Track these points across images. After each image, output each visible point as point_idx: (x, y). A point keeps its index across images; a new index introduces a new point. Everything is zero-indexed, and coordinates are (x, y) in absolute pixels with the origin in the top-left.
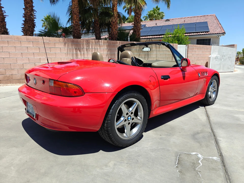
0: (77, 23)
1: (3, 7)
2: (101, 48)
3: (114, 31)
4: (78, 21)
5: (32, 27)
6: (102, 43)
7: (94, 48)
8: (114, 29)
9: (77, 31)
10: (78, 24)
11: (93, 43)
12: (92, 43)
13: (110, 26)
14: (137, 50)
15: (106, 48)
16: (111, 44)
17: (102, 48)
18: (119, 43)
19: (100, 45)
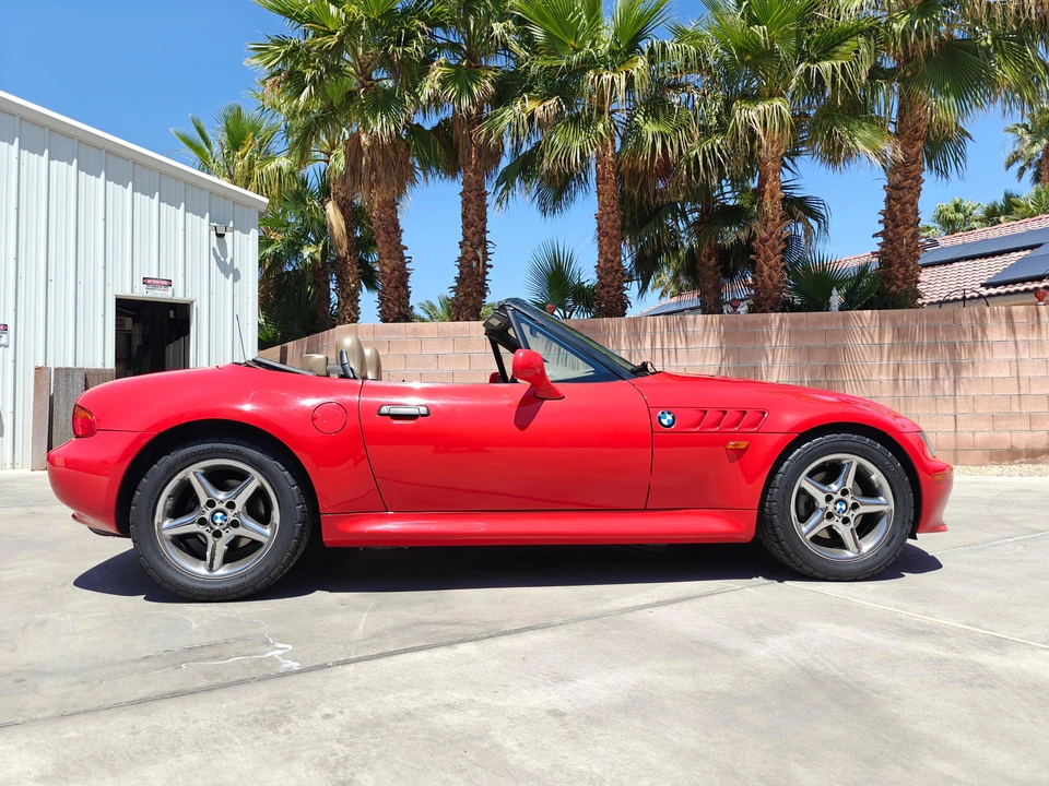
0: (609, 265)
1: (406, 248)
2: (693, 346)
3: (765, 274)
4: (612, 258)
5: (475, 294)
6: (699, 328)
7: (662, 349)
8: (766, 268)
9: (608, 292)
10: (612, 267)
11: (658, 330)
12: (655, 328)
13: (752, 256)
14: (881, 346)
15: (713, 343)
16: (740, 328)
17: (697, 346)
18: (781, 320)
19: (690, 334)
